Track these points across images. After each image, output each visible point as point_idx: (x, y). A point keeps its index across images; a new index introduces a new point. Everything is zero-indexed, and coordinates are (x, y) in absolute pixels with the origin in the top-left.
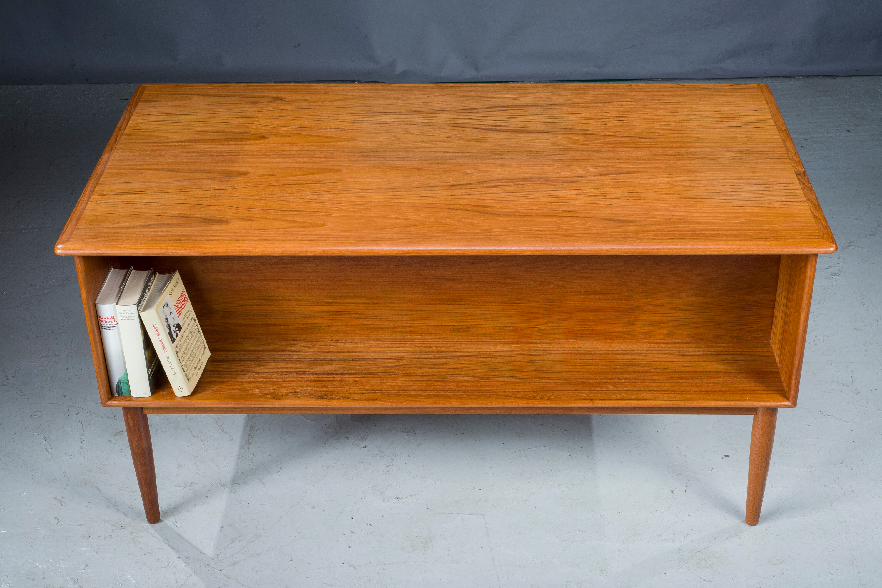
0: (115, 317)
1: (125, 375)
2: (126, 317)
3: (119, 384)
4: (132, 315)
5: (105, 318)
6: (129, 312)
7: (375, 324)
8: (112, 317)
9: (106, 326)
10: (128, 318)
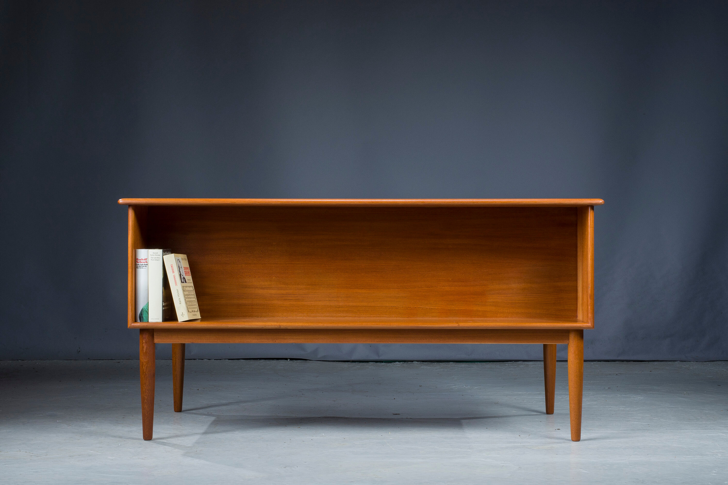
0: (147, 259)
1: (147, 305)
2: (155, 258)
3: (142, 312)
4: (158, 257)
5: (141, 260)
6: (157, 254)
7: (312, 304)
8: (145, 259)
9: (140, 266)
10: (156, 259)
